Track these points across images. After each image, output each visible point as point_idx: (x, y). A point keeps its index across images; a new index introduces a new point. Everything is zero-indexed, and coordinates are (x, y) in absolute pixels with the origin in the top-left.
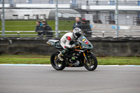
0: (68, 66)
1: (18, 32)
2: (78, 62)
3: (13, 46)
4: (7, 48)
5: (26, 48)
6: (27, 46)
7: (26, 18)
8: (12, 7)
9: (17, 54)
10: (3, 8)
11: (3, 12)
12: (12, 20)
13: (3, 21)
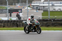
0: (30, 32)
1: (56, 16)
2: (34, 30)
3: (53, 23)
4: (51, 24)
5: (59, 23)
6: (60, 23)
7: (59, 10)
8: (53, 5)
9: (55, 26)
10: (49, 6)
11: (49, 8)
12: (53, 11)
13: (49, 12)
